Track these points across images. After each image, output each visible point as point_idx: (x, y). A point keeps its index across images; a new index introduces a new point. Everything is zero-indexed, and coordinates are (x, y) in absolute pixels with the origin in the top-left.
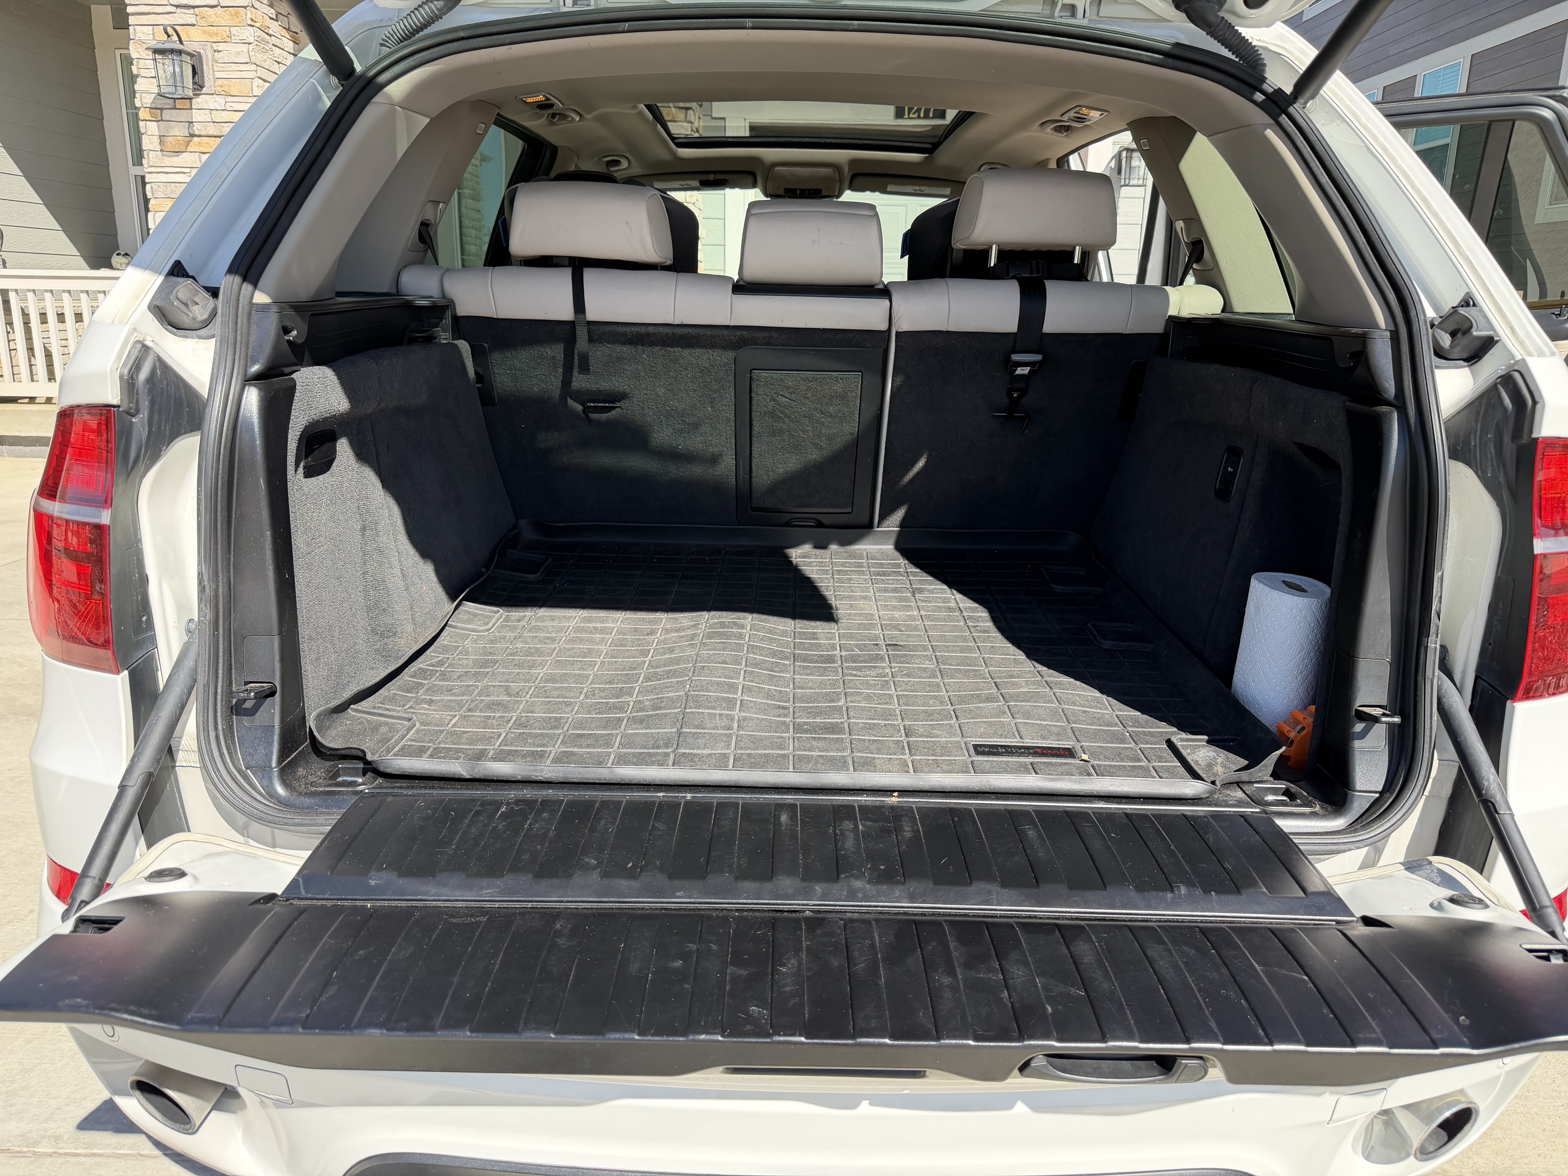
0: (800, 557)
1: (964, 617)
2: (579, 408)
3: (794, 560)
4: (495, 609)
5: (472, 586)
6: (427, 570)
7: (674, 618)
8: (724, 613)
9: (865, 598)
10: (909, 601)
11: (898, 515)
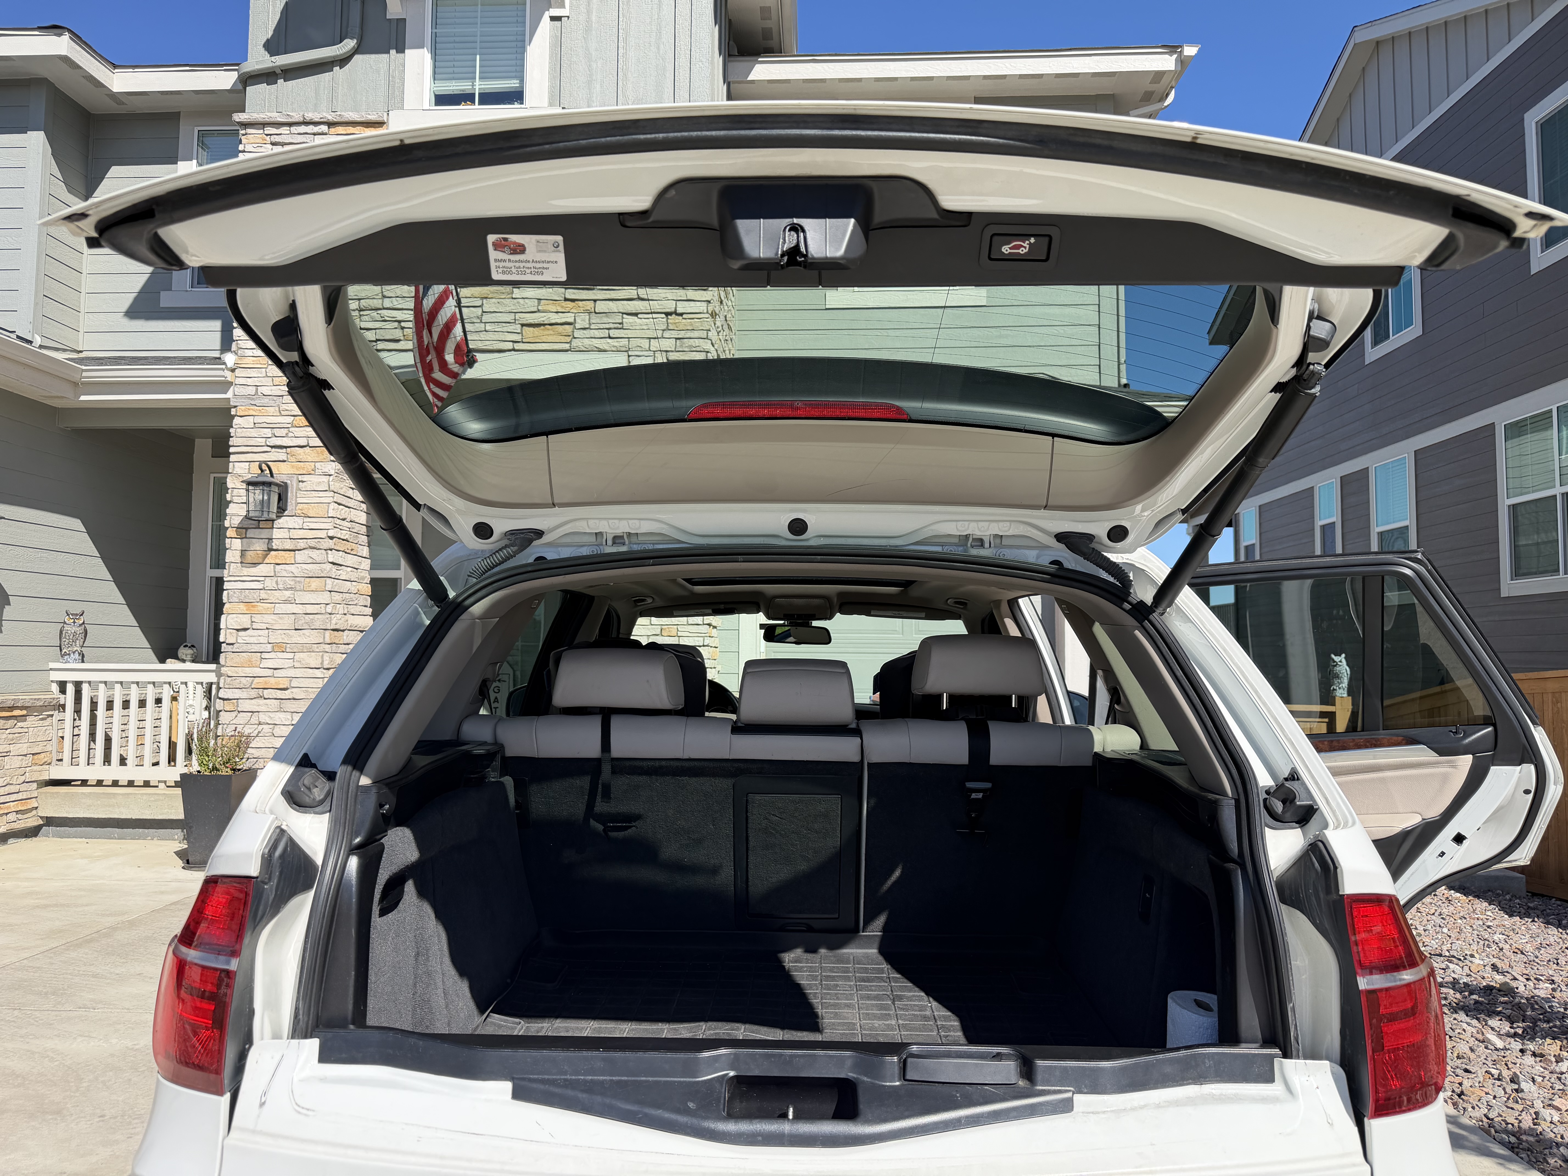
0: (792, 962)
1: (937, 1026)
2: (600, 827)
3: (788, 964)
4: (517, 1020)
5: (498, 1000)
6: (463, 987)
7: (675, 1029)
8: (720, 1024)
9: (848, 1006)
10: (889, 1010)
11: (880, 921)
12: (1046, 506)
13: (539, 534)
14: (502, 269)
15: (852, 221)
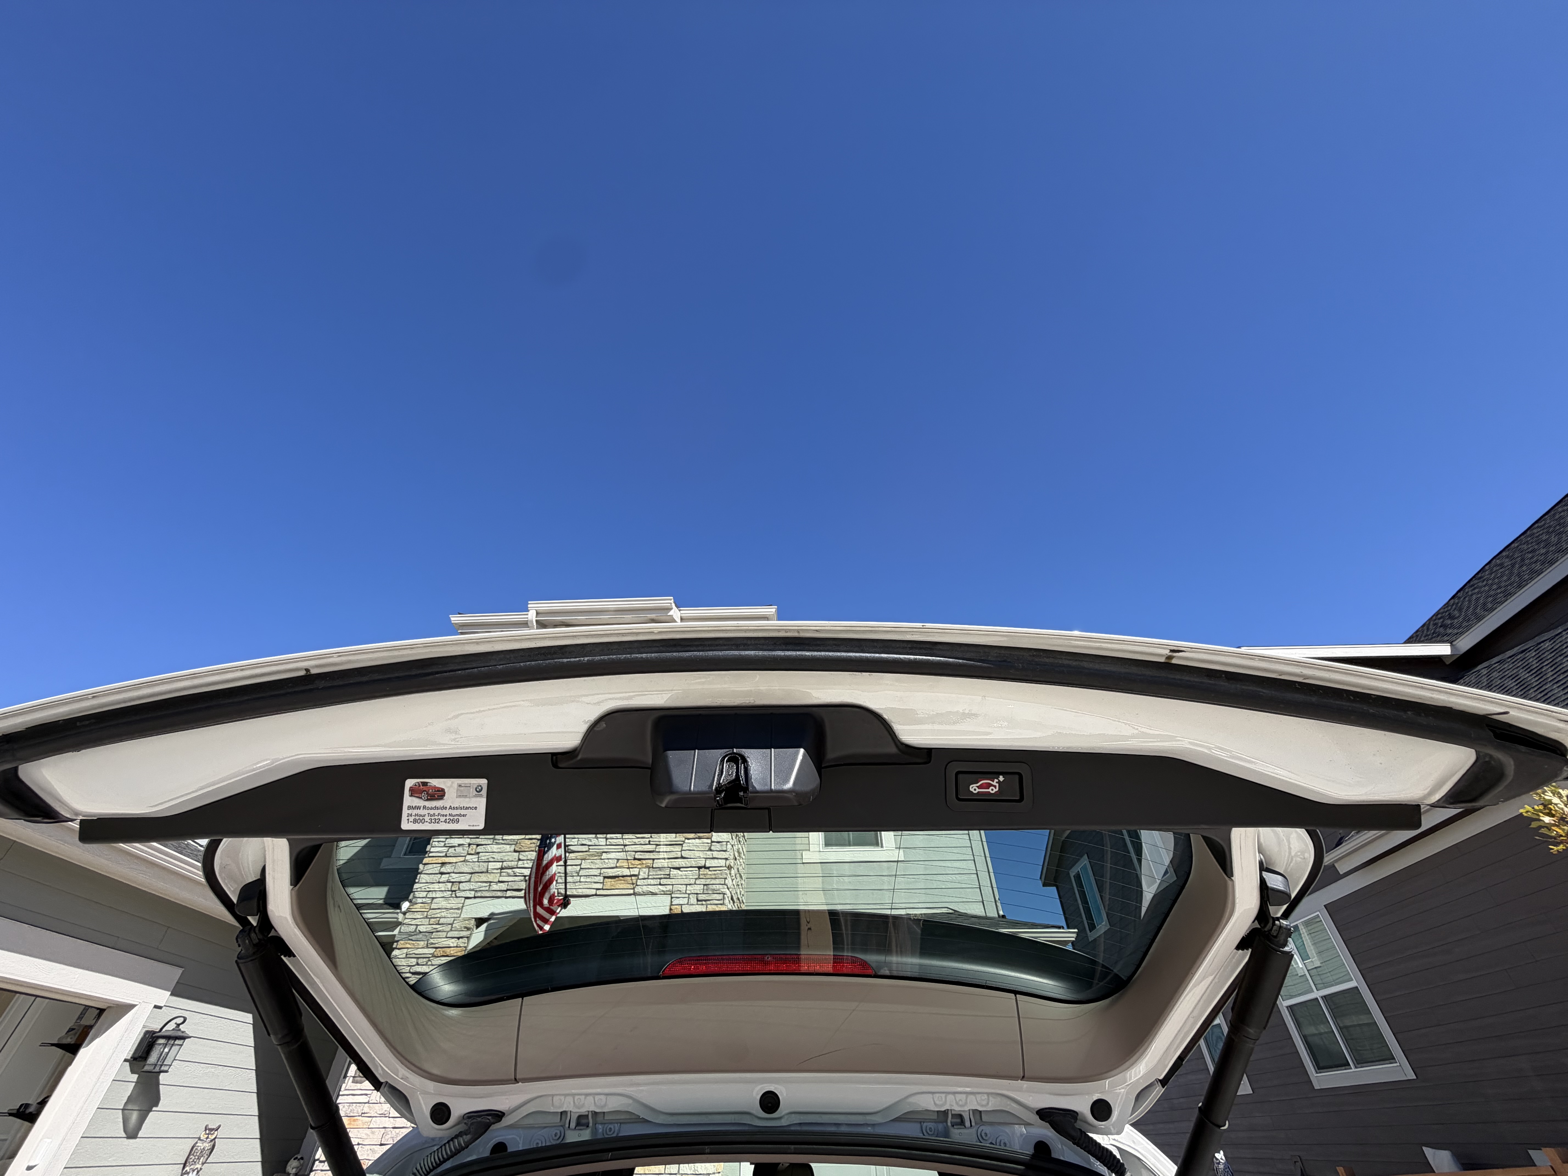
12: (1023, 1077)
13: (498, 1116)
14: (413, 817)
15: (802, 751)
